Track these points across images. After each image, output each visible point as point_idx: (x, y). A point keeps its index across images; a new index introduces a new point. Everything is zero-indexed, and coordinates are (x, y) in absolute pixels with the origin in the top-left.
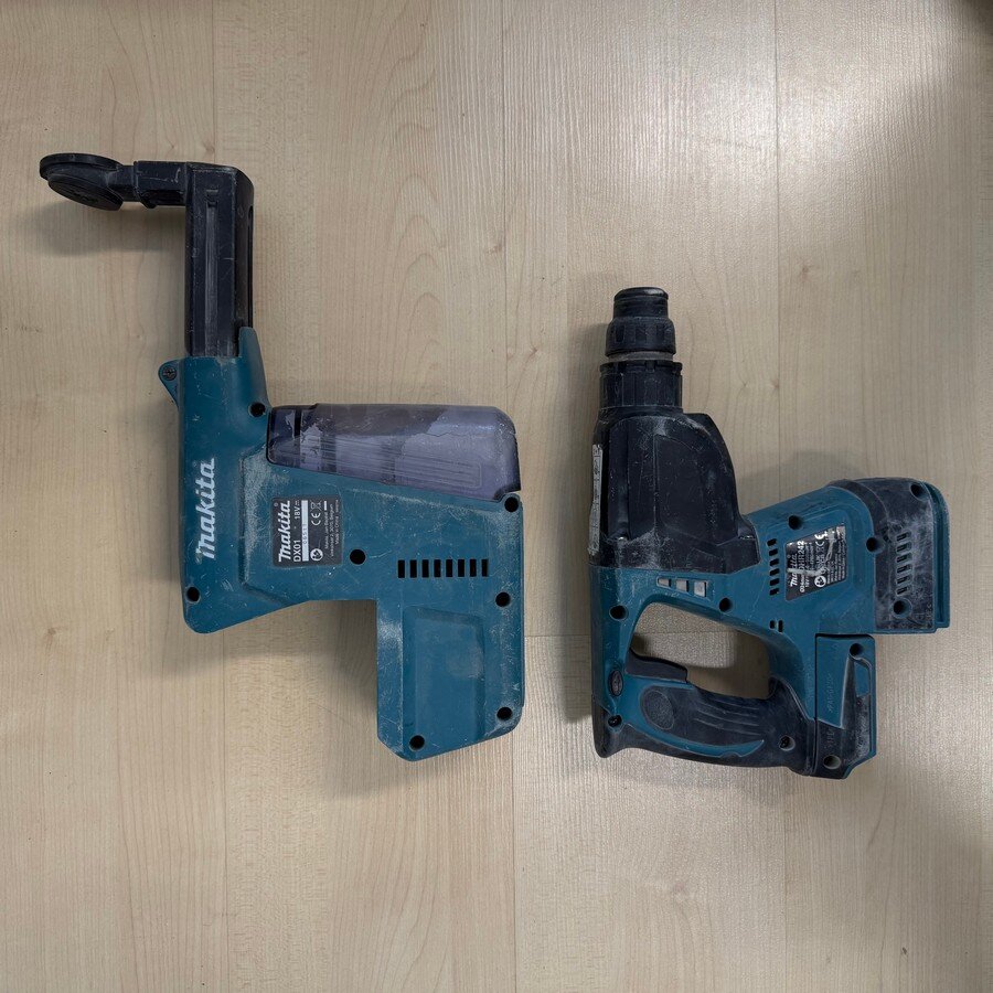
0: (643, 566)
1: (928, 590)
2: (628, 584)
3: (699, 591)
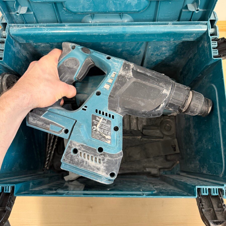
3: (106, 86)
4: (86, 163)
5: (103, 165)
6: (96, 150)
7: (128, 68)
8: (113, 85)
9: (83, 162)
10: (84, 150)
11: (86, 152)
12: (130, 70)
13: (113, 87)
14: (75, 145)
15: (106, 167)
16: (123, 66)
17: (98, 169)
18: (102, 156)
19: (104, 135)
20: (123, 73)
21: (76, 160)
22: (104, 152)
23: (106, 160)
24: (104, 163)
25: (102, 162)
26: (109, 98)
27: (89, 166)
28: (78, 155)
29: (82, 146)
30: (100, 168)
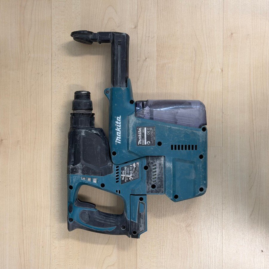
0: (77, 174)
1: (161, 181)
2: (72, 179)
3: (95, 181)
4: (159, 175)
5: (156, 162)
6: (147, 172)
7: (74, 169)
8: (92, 176)
9: (159, 178)
10: (150, 180)
11: (151, 178)
12: (75, 167)
13: (94, 175)
14: (149, 188)
15: (156, 159)
16: (74, 173)
17: (160, 164)
18: (150, 165)
19: (134, 169)
20: (80, 171)
21: (159, 183)
22: (147, 165)
23: (152, 161)
24: (154, 162)
25: (154, 164)
26: (104, 176)
27: (160, 172)
28: (155, 183)
29: (147, 183)
30: (159, 164)
